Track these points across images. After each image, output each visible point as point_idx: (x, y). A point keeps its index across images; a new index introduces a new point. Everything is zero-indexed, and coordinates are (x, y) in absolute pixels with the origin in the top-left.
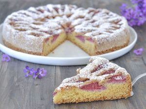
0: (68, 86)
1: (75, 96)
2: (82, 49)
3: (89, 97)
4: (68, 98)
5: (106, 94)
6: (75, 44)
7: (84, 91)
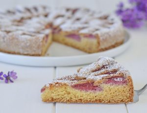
0: (57, 83)
1: (66, 95)
2: (78, 48)
3: (82, 98)
4: (58, 97)
5: (102, 96)
6: (66, 44)
7: (77, 90)
